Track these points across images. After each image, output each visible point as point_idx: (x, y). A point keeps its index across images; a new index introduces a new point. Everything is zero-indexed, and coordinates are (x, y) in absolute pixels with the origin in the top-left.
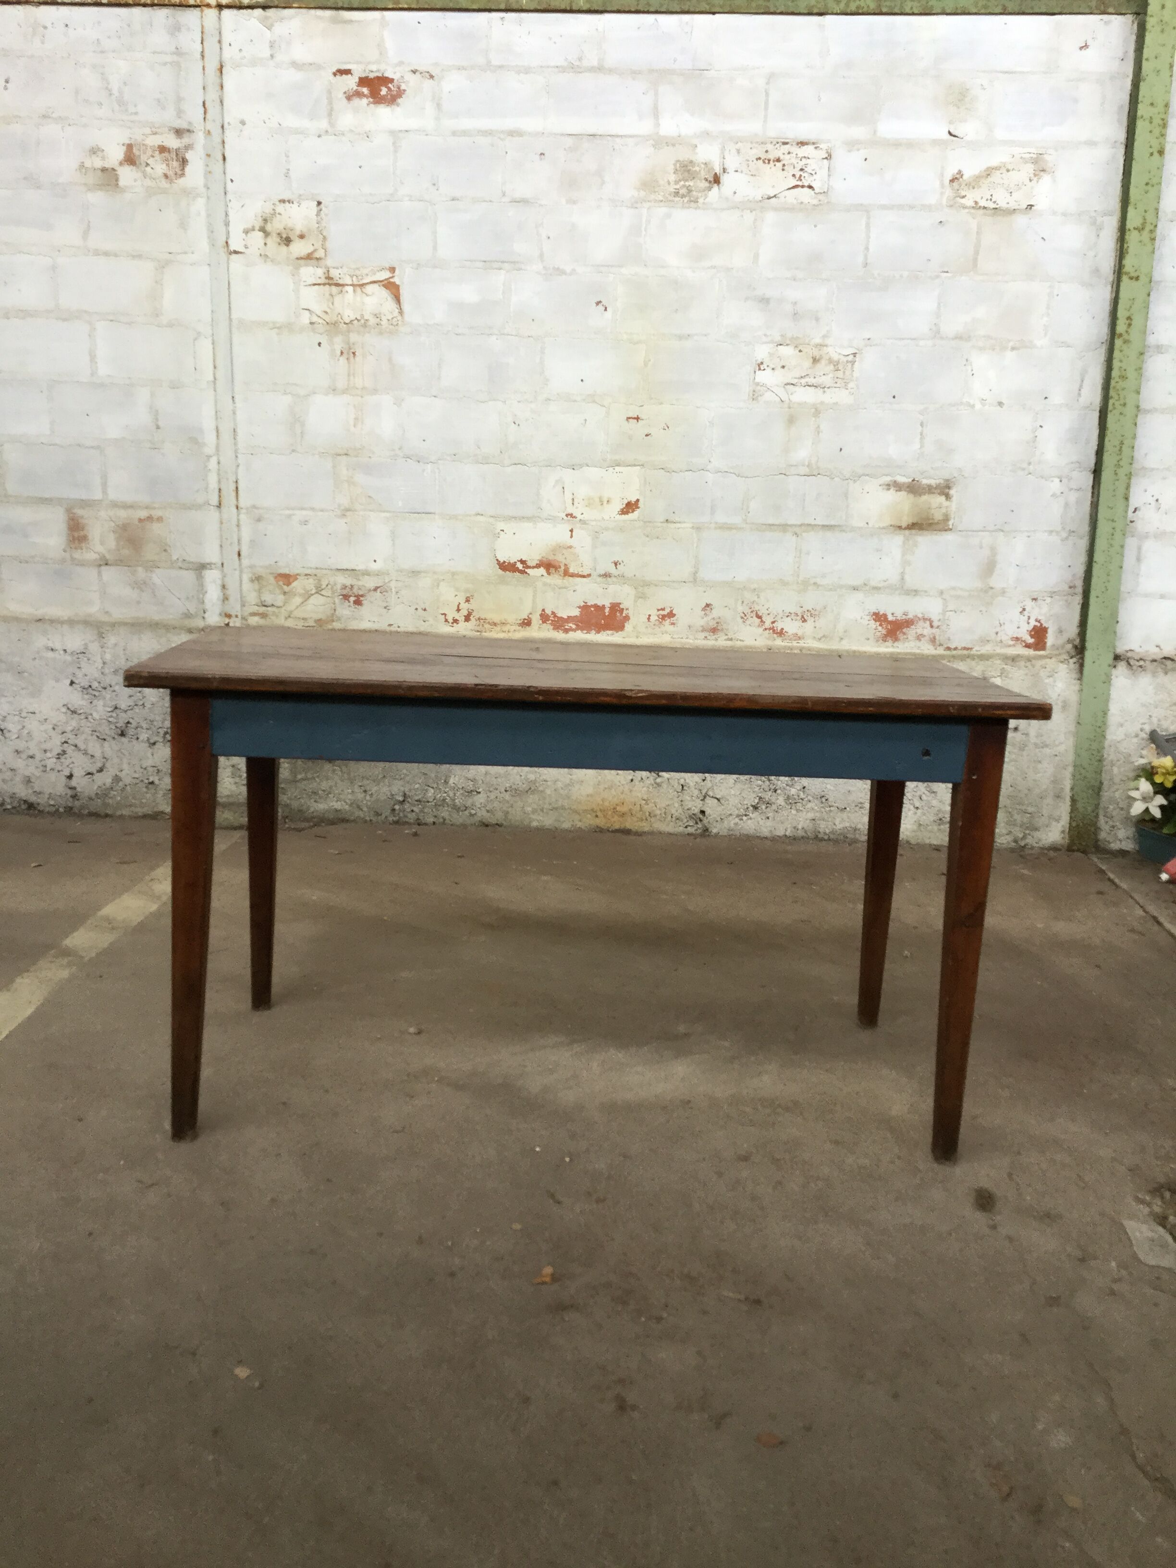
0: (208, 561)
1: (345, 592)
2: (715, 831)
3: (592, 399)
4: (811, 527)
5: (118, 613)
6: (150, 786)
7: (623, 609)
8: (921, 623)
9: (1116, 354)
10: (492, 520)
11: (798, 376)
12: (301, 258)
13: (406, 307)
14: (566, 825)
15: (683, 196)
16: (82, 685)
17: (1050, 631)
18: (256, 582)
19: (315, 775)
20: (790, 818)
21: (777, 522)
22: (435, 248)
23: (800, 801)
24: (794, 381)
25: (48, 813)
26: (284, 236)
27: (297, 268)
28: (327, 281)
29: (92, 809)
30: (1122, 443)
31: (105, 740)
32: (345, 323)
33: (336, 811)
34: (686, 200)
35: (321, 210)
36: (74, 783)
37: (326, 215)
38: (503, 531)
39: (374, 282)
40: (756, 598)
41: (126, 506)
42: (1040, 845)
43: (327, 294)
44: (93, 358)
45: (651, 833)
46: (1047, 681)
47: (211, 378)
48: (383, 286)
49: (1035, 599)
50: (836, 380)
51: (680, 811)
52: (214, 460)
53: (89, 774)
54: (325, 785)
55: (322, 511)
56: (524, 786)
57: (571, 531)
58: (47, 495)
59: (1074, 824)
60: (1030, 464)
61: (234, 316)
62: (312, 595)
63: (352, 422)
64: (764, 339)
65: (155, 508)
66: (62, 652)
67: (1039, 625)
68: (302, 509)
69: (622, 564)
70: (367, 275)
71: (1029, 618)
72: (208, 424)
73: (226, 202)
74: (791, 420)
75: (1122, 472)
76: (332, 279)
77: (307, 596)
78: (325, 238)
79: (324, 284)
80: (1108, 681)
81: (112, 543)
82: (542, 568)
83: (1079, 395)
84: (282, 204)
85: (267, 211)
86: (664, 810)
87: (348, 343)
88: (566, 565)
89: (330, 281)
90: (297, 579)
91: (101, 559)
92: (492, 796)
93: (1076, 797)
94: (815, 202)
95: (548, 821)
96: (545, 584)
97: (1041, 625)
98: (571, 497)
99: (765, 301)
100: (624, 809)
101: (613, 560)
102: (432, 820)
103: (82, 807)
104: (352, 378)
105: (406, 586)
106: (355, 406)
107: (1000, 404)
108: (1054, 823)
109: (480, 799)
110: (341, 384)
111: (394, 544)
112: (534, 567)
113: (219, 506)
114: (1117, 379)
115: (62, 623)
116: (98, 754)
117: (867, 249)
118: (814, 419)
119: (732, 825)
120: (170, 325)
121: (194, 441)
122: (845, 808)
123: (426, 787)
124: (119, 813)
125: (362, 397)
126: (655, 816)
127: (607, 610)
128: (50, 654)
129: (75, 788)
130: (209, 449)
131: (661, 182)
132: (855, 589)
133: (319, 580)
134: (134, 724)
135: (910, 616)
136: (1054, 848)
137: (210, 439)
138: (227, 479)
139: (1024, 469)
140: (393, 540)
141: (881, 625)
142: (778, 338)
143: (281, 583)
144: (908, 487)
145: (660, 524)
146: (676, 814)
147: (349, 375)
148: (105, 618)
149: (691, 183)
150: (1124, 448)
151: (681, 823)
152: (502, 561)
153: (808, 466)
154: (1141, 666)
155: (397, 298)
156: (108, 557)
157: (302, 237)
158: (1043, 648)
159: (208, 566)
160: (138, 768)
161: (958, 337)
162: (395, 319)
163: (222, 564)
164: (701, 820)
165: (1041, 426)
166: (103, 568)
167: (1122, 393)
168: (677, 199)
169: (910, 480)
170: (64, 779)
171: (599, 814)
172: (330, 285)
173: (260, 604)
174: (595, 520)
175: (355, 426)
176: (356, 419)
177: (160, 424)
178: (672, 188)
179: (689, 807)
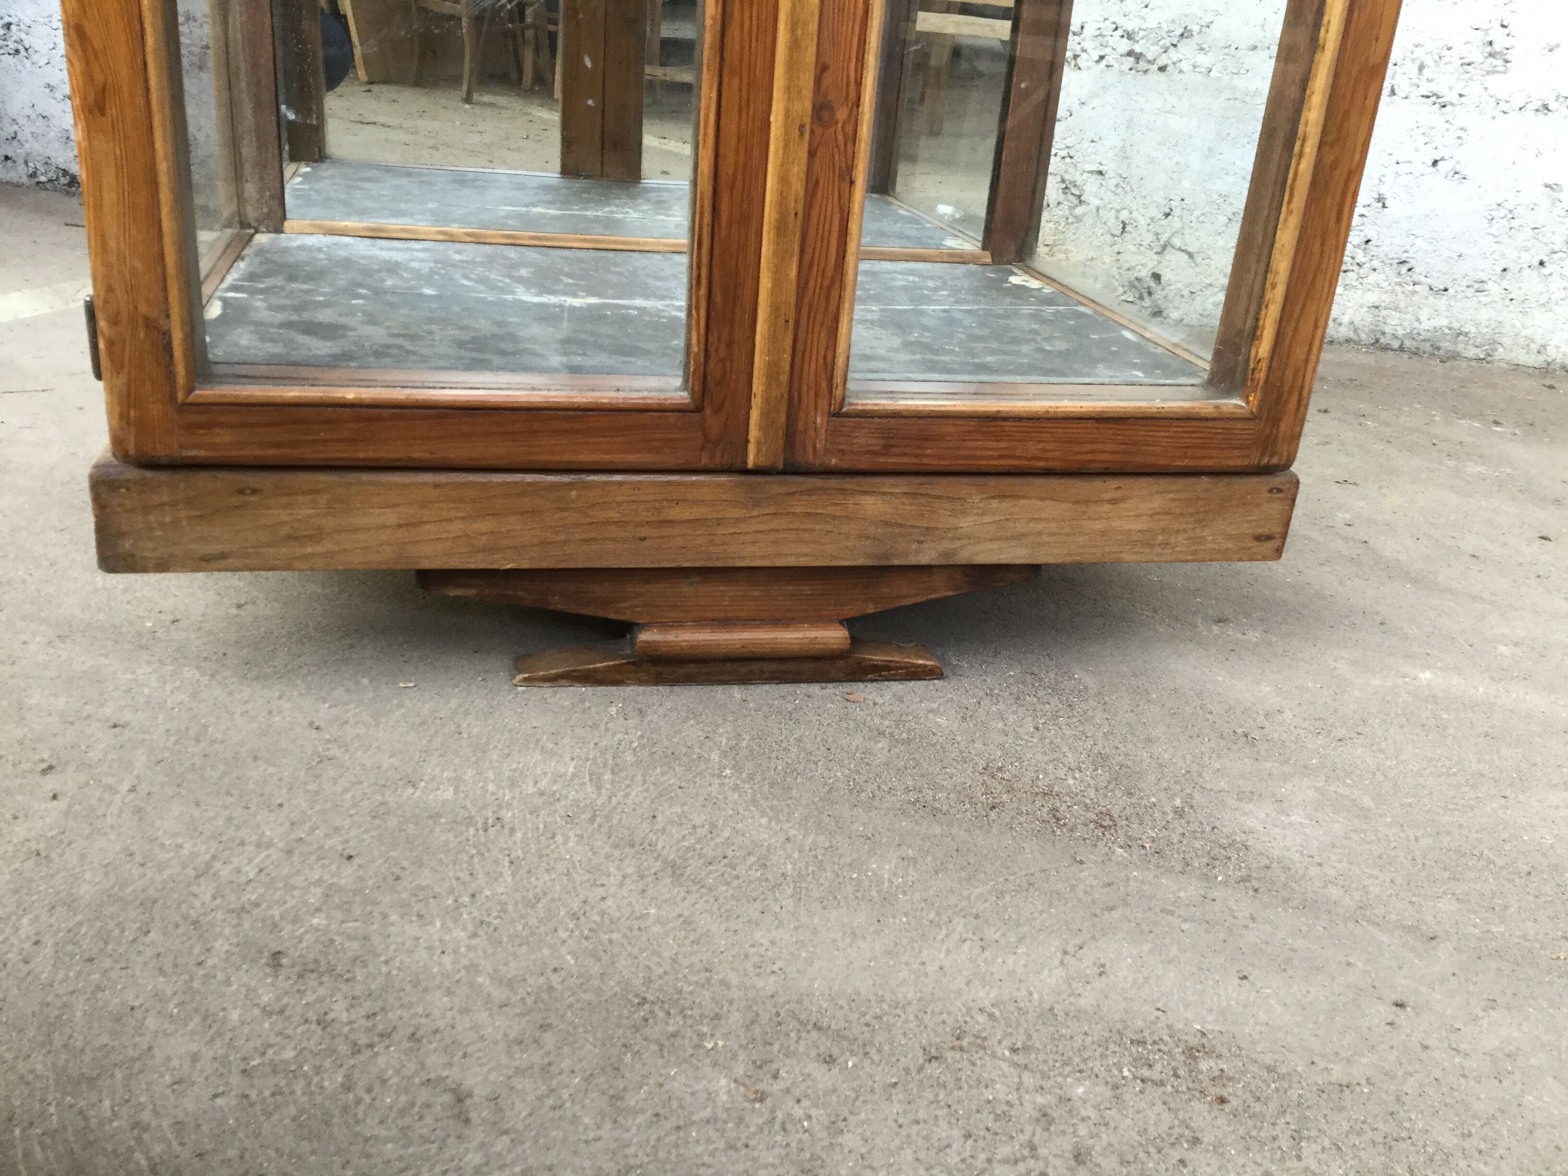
2: (1173, 314)
23: (1356, 268)
51: (1114, 270)
122: (1446, 290)
164: (1150, 292)
179: (1133, 264)
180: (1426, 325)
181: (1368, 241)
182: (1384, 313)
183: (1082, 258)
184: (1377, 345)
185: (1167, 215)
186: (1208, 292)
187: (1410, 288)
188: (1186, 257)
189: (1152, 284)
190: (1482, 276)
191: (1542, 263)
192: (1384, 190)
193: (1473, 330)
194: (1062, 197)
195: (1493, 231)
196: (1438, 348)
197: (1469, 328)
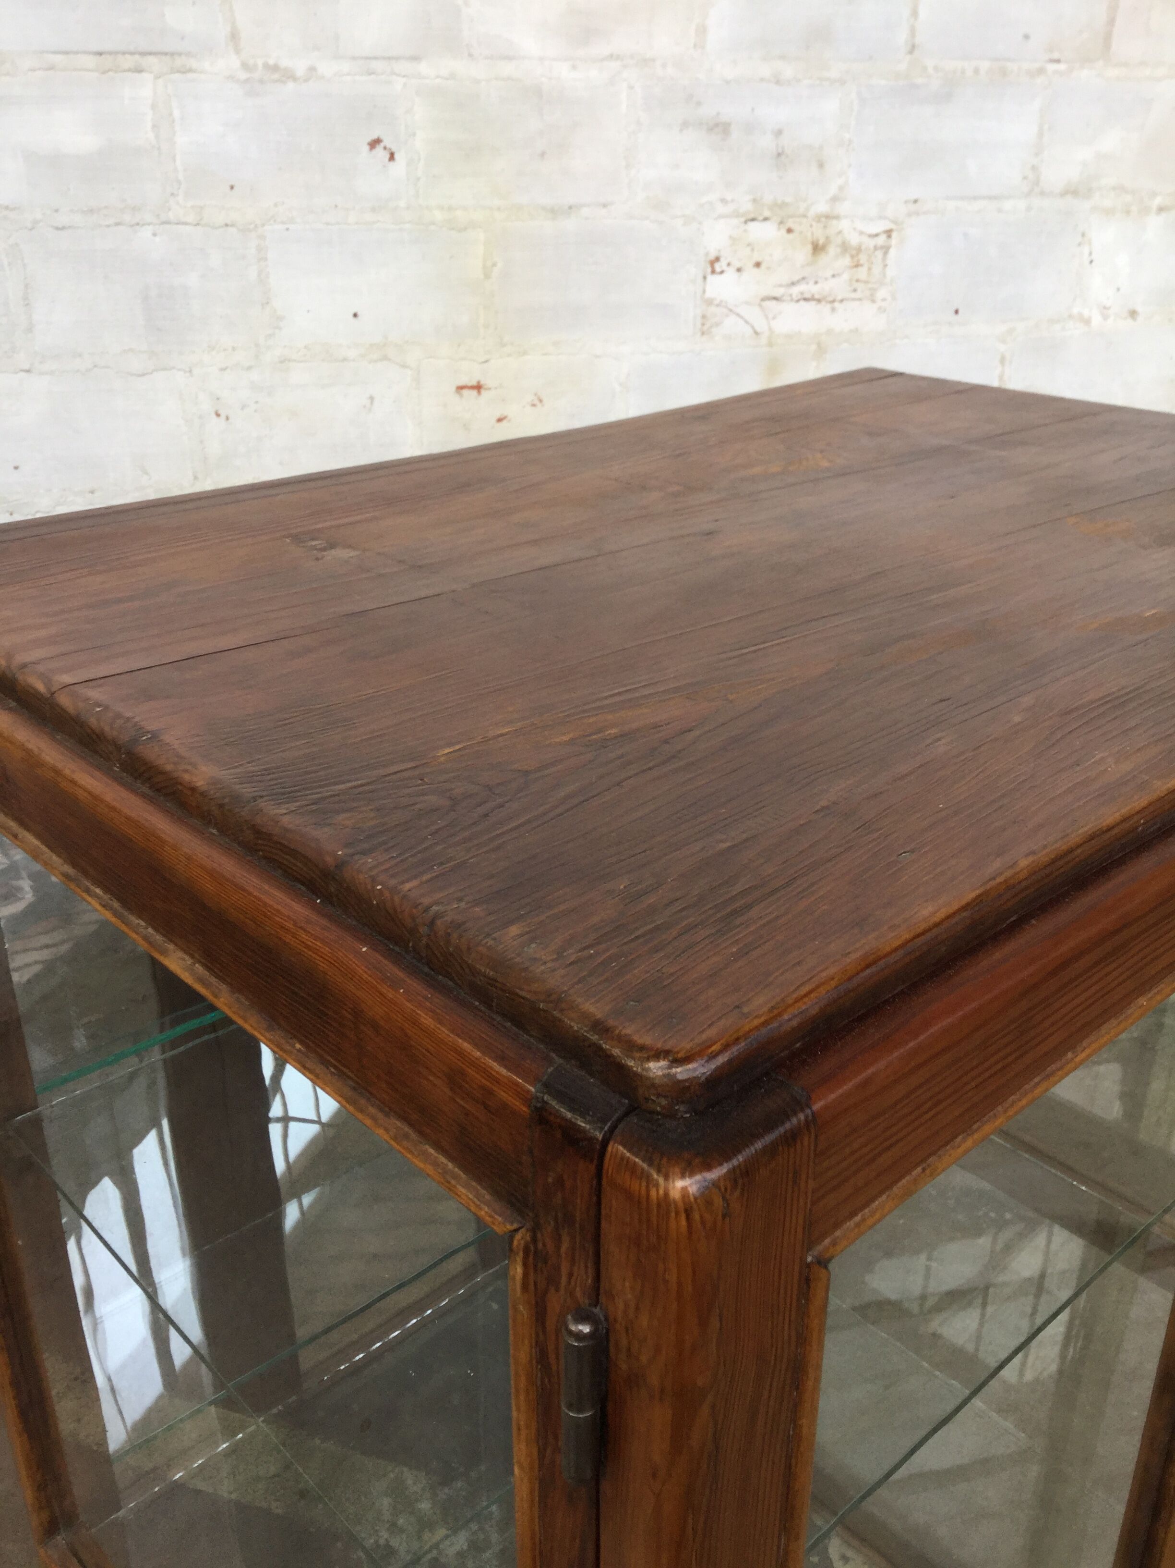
3: (380, 352)
11: (785, 280)
24: (778, 292)
50: (855, 285)
64: (721, 209)
99: (719, 128)
117: (915, 14)
118: (814, 364)
142: (747, 206)
161: (1072, 191)
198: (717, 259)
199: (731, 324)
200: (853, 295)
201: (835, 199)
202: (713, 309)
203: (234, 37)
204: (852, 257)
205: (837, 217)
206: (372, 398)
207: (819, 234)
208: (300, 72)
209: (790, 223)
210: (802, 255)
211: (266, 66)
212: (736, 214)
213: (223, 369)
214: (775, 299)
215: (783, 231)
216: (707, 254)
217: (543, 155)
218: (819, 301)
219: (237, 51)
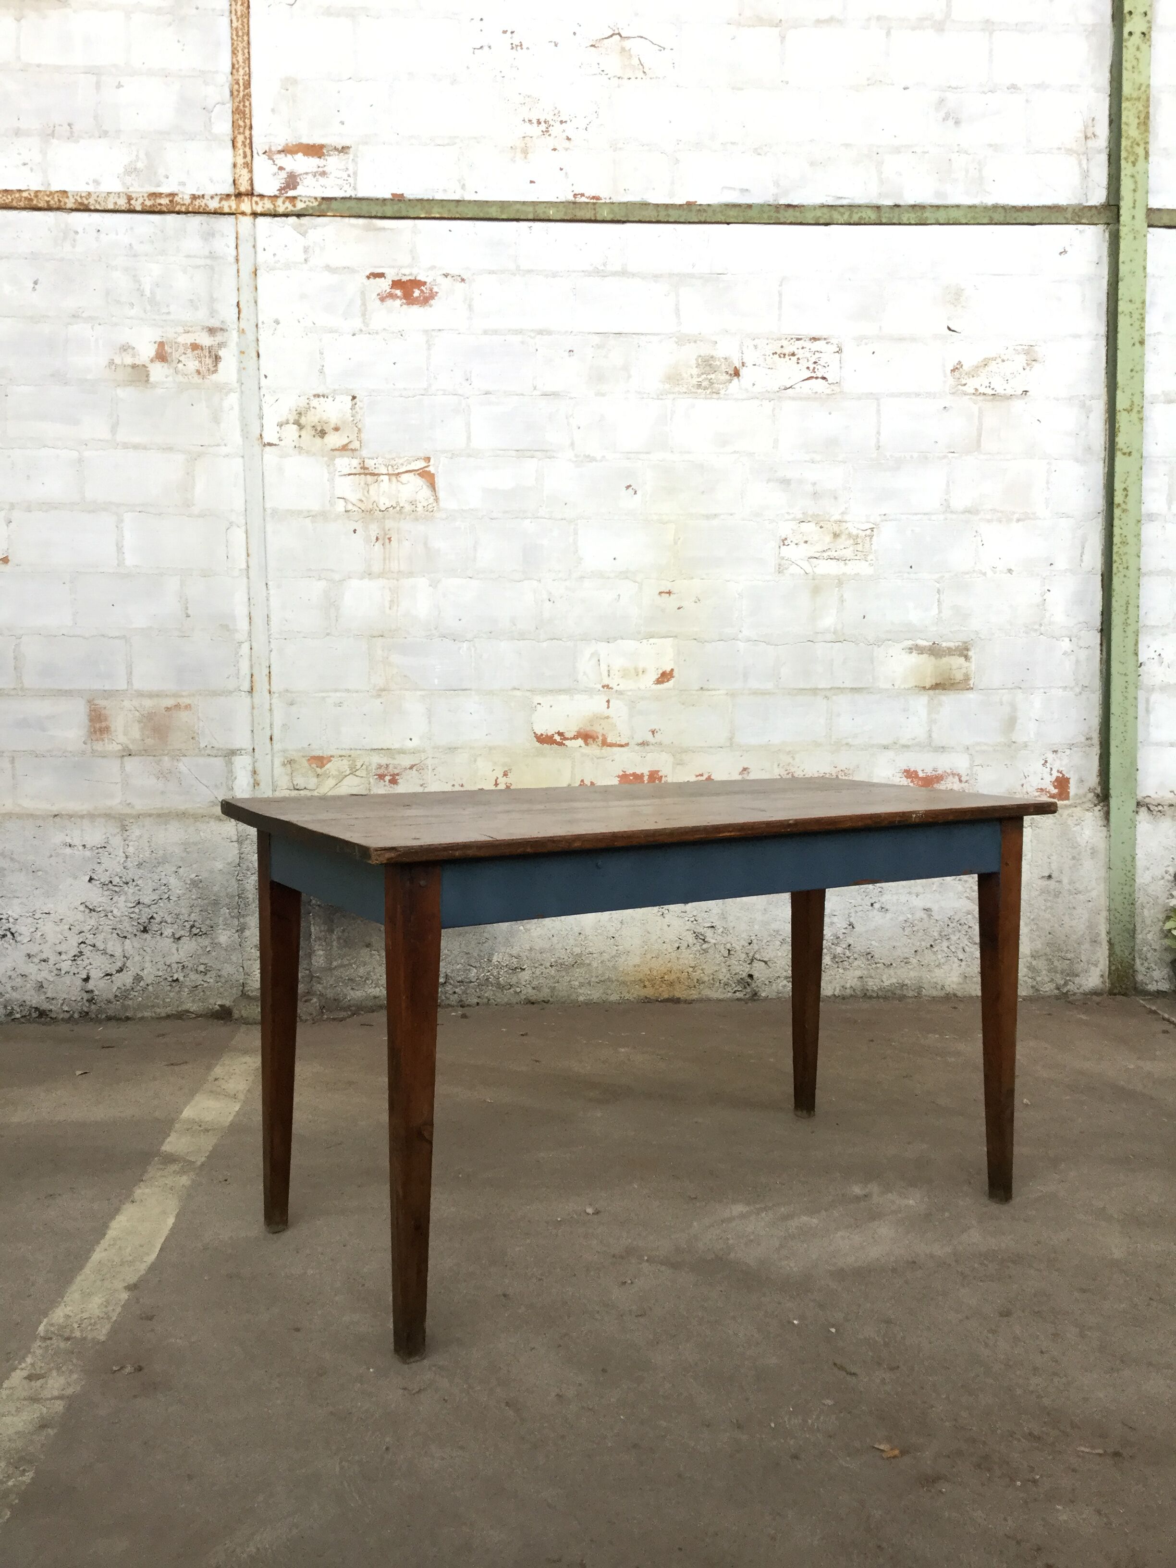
0: (238, 746)
1: (380, 772)
2: (763, 994)
3: (625, 575)
4: (840, 690)
5: (140, 805)
6: (174, 984)
7: (661, 777)
8: (950, 778)
9: (1116, 522)
10: (528, 694)
11: (821, 549)
12: (336, 450)
13: (441, 494)
14: (614, 998)
15: (705, 388)
16: (102, 880)
17: (1071, 781)
18: (289, 766)
19: (352, 961)
20: (837, 977)
21: (808, 687)
22: (469, 438)
23: (846, 959)
24: (817, 555)
25: (63, 1019)
26: (319, 429)
27: (333, 459)
28: (362, 471)
29: (110, 1013)
30: (1128, 603)
31: (126, 937)
32: (380, 511)
33: (375, 997)
34: (708, 391)
35: (356, 404)
36: (90, 985)
37: (361, 408)
38: (540, 704)
39: (407, 472)
40: (791, 760)
41: (151, 695)
42: (1081, 990)
43: (362, 483)
44: (119, 548)
45: (700, 1000)
46: (1075, 829)
47: (244, 566)
48: (418, 474)
49: (1055, 752)
50: (856, 553)
51: (728, 976)
52: (245, 647)
53: (107, 975)
54: (362, 971)
55: (357, 692)
56: (570, 959)
57: (608, 701)
58: (67, 687)
59: (1113, 968)
60: (1041, 625)
61: (268, 505)
62: (346, 776)
63: (387, 605)
64: (787, 517)
65: (183, 696)
66: (81, 848)
67: (1061, 775)
68: (336, 691)
69: (659, 733)
70: (402, 464)
71: (1051, 769)
72: (241, 611)
73: (260, 396)
74: (816, 591)
75: (1130, 630)
76: (368, 468)
77: (341, 777)
78: (359, 430)
79: (360, 474)
80: (1133, 826)
81: (136, 732)
82: (580, 739)
83: (1082, 560)
84: (317, 399)
85: (301, 405)
86: (712, 977)
87: (384, 529)
88: (603, 735)
89: (365, 471)
90: (330, 761)
91: (124, 750)
92: (538, 972)
93: (1112, 941)
94: (829, 391)
95: (596, 994)
96: (583, 755)
97: (1063, 775)
98: (606, 669)
99: (786, 482)
100: (672, 977)
101: (650, 729)
102: (476, 1000)
103: (100, 1011)
104: (387, 561)
105: (443, 763)
106: (390, 589)
107: (1010, 571)
108: (1093, 968)
109: (525, 976)
110: (376, 568)
111: (430, 722)
112: (571, 739)
113: (251, 691)
114: (1119, 545)
115: (82, 817)
116: (118, 953)
117: (878, 433)
118: (837, 589)
119: (781, 988)
120: (202, 515)
121: (225, 627)
122: (891, 964)
123: (469, 967)
124: (139, 1015)
125: (398, 580)
126: (703, 983)
127: (646, 778)
128: (68, 850)
129: (92, 991)
130: (242, 636)
131: (684, 375)
132: (886, 747)
133: (354, 761)
134: (158, 919)
135: (940, 772)
136: (1095, 993)
137: (243, 625)
138: (260, 664)
139: (1036, 630)
140: (429, 718)
141: (912, 782)
142: (800, 516)
143: (314, 766)
144: (929, 650)
145: (694, 692)
146: (725, 979)
147: (384, 559)
148: (128, 811)
149: (713, 376)
150: (1131, 608)
151: (729, 989)
152: (539, 734)
153: (834, 633)
154: (1160, 811)
155: (433, 486)
156: (131, 747)
157: (337, 429)
158: (1067, 798)
159: (239, 752)
160: (161, 966)
161: (968, 511)
162: (430, 506)
163: (254, 749)
164: (749, 985)
165: (1049, 591)
166: (126, 758)
167: (1124, 558)
168: (700, 391)
169: (931, 644)
170: (79, 983)
171: (647, 983)
172: (366, 474)
173: (292, 788)
174: (631, 690)
175: (390, 609)
176: (392, 601)
177: (189, 612)
178: (694, 381)
179: (737, 971)
180: (887, 983)
181: (849, 945)
182: (866, 980)
183: (711, 971)
184: (866, 996)
185: (750, 944)
186: (779, 981)
187: (874, 966)
188: (764, 964)
189: (749, 980)
190: (906, 955)
191: (931, 946)
192: (852, 920)
193: (909, 982)
194: (695, 941)
195: (906, 933)
196: (895, 994)
197: (907, 982)
198: (786, 539)
199: (793, 569)
200: (856, 558)
201: (843, 513)
202: (784, 561)
203: (572, 444)
204: (854, 540)
205: (846, 522)
206: (619, 595)
207: (836, 528)
208: (599, 458)
209: (822, 524)
210: (828, 538)
211: (584, 455)
212: (794, 519)
213: (554, 580)
214: (816, 558)
215: (818, 527)
216: (780, 537)
217: (703, 492)
218: (838, 560)
219: (573, 449)
